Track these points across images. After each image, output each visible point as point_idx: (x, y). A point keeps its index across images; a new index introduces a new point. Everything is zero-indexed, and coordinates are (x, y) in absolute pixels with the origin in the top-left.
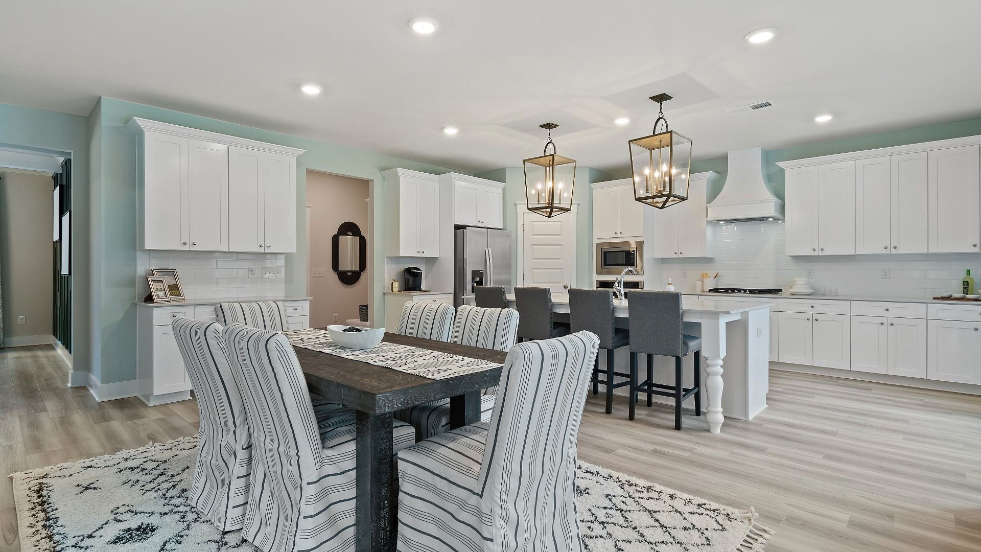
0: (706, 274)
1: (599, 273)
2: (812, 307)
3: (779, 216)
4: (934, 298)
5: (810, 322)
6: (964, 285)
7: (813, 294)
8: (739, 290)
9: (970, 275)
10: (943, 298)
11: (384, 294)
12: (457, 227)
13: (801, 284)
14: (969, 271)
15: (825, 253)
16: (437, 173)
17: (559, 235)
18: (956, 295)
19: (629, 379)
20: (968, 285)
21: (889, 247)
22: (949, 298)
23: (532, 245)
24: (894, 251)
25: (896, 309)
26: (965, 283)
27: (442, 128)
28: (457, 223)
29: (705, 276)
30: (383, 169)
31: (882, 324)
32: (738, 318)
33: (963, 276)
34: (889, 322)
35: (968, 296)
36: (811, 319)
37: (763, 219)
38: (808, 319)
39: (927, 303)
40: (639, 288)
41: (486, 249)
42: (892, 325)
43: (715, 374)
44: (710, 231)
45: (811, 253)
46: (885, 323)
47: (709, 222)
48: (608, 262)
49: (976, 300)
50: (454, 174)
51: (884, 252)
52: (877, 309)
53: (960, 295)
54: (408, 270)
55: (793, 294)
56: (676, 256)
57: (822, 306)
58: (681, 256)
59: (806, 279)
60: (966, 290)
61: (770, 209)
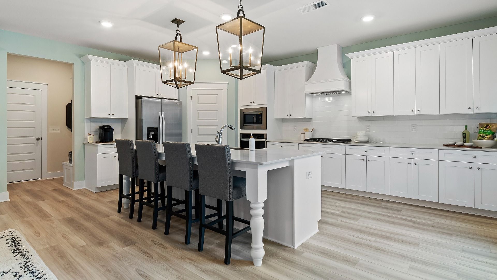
0: (307, 129)
1: (242, 128)
2: (366, 151)
3: (348, 90)
4: (444, 145)
5: (365, 162)
6: (463, 136)
7: (368, 142)
8: (323, 140)
9: (467, 129)
10: (450, 145)
11: (84, 144)
12: (138, 98)
13: (361, 136)
14: (466, 127)
15: (375, 115)
16: (125, 60)
17: (216, 104)
18: (458, 143)
19: (216, 212)
20: (466, 136)
21: (415, 110)
22: (453, 145)
23: (197, 110)
24: (418, 113)
25: (419, 154)
26: (464, 135)
27: (99, 22)
28: (137, 95)
29: (306, 130)
30: (81, 56)
31: (409, 163)
32: (287, 165)
33: (462, 129)
34: (414, 163)
35: (466, 144)
36: (365, 159)
37: (339, 92)
38: (363, 160)
39: (438, 149)
40: (264, 139)
41: (160, 113)
42: (416, 164)
43: (257, 216)
44: (308, 100)
45: (367, 115)
46: (411, 163)
47: (306, 95)
48: (247, 122)
49: (471, 147)
50: (134, 61)
51: (412, 113)
52: (406, 153)
53: (460, 143)
54: (102, 128)
55: (357, 142)
56: (288, 117)
57: (372, 151)
58: (291, 117)
59: (365, 132)
60: (464, 140)
61: (341, 85)
